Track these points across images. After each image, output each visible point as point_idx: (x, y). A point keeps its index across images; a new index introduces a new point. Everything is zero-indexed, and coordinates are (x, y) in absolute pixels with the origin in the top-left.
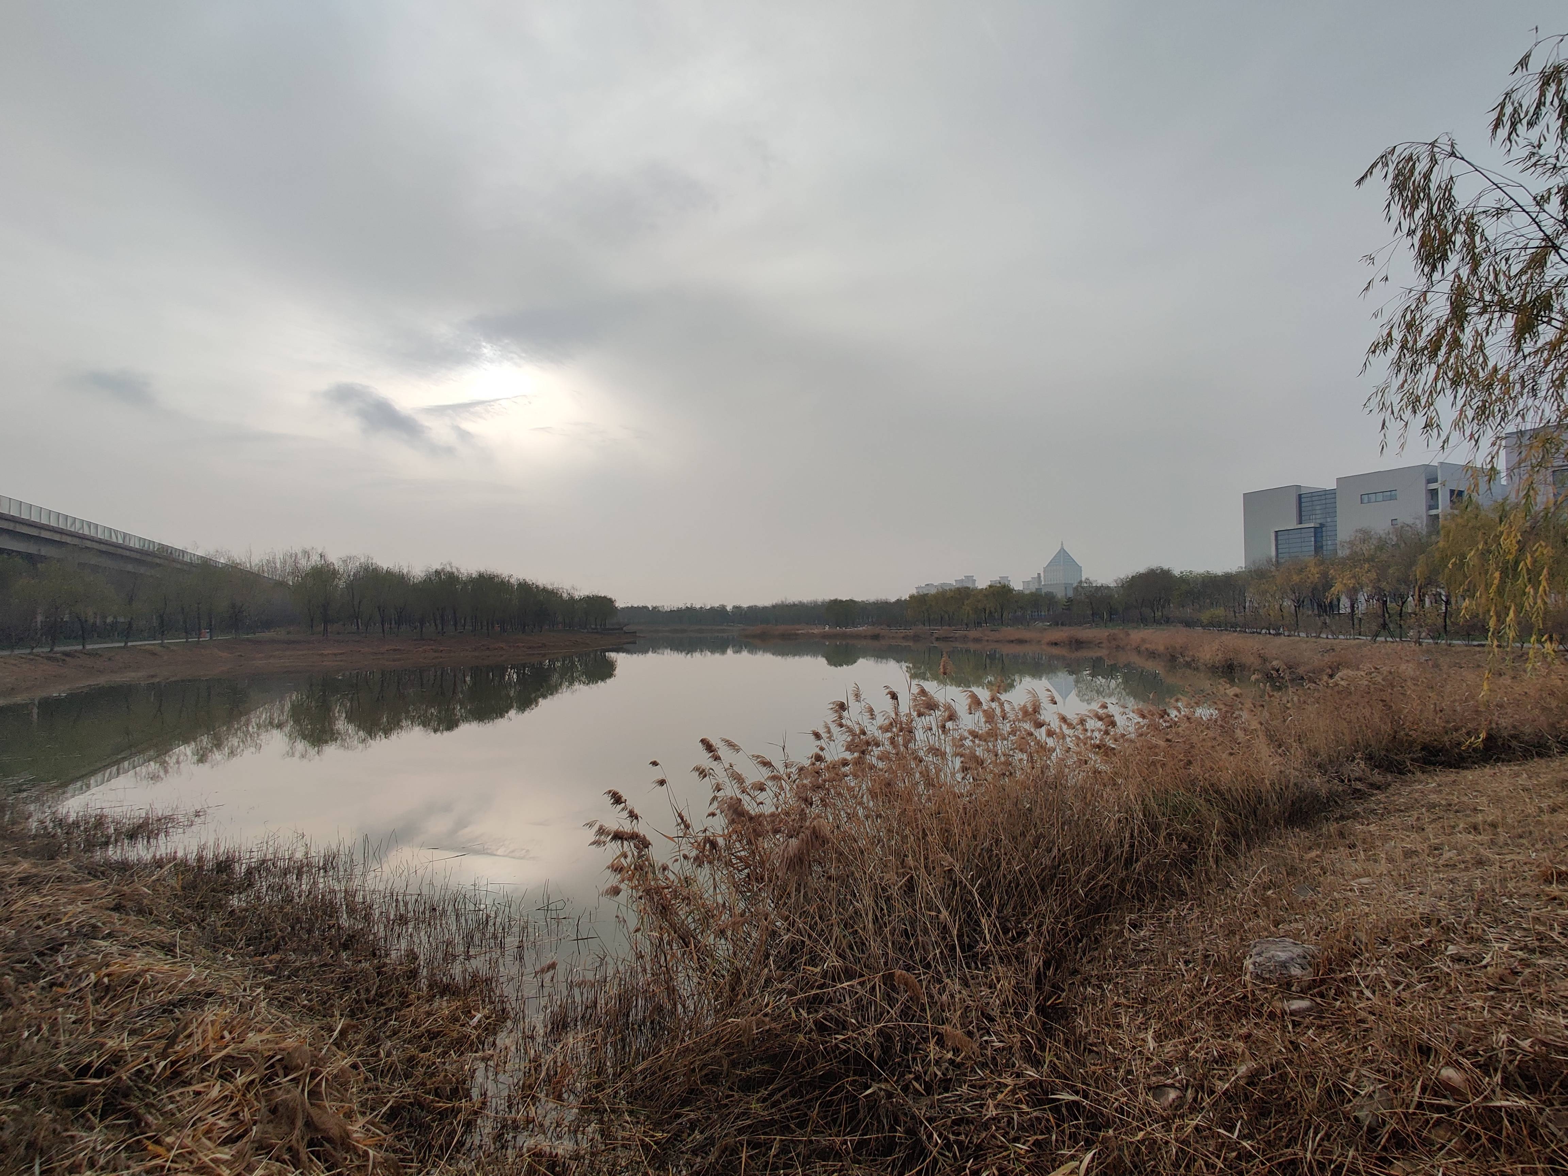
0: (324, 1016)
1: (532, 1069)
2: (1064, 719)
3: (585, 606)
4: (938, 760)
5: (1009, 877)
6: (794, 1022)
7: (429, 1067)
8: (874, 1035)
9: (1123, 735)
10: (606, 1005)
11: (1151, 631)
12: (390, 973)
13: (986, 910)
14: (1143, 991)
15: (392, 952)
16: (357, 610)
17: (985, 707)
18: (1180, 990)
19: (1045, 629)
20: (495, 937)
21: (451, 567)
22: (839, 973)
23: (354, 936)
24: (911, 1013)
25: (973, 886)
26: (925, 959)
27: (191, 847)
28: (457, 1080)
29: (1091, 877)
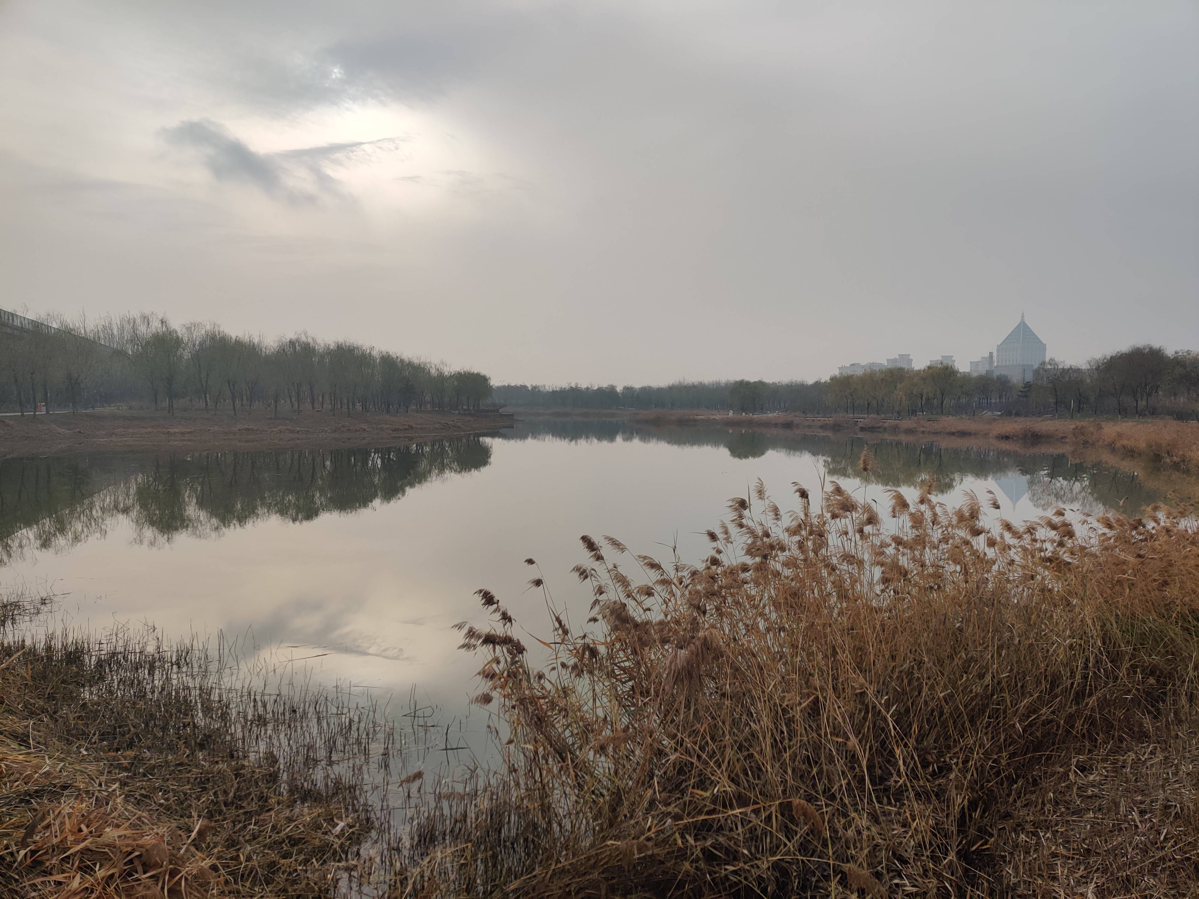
0: (182, 816)
1: (398, 882)
2: (1008, 527)
3: (456, 383)
4: (854, 569)
5: (932, 704)
6: (680, 849)
7: (290, 874)
8: (769, 868)
9: (1082, 548)
10: (477, 819)
11: (1131, 424)
12: (249, 776)
13: (902, 739)
14: (1087, 842)
15: (251, 754)
16: (204, 384)
17: (912, 509)
18: (1130, 843)
19: (994, 420)
20: (358, 742)
21: (307, 337)
22: (730, 799)
23: (210, 736)
24: (811, 847)
25: (888, 713)
26: (829, 790)
27: (39, 636)
28: (320, 889)
29: (1032, 710)
